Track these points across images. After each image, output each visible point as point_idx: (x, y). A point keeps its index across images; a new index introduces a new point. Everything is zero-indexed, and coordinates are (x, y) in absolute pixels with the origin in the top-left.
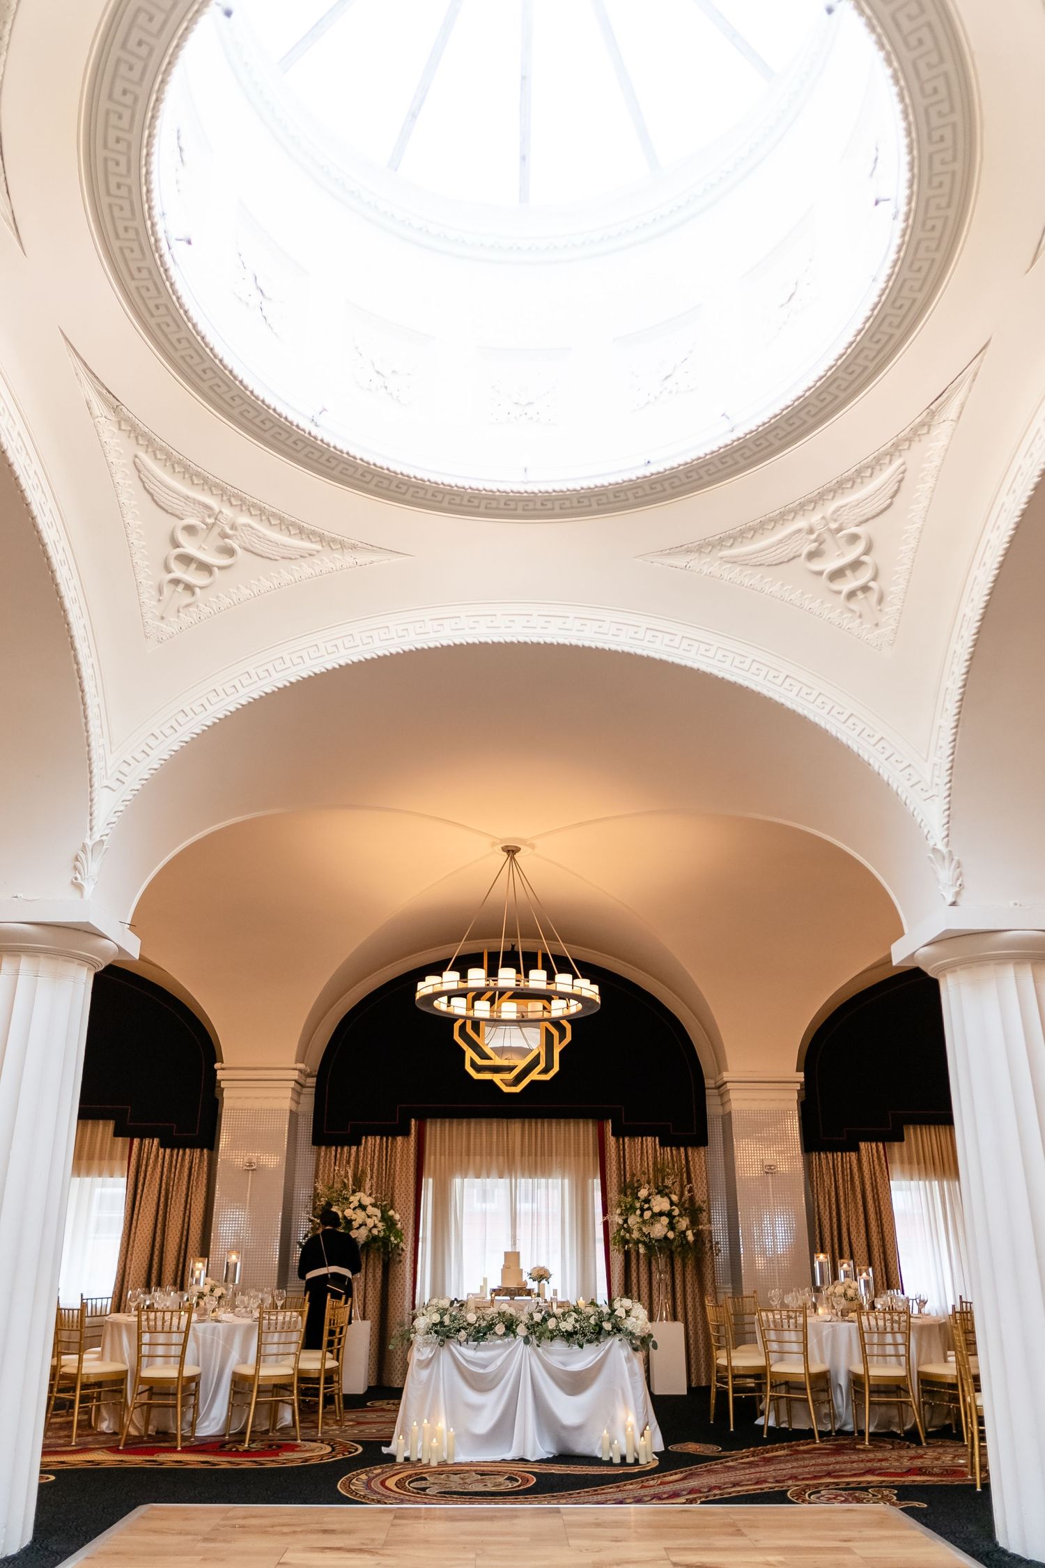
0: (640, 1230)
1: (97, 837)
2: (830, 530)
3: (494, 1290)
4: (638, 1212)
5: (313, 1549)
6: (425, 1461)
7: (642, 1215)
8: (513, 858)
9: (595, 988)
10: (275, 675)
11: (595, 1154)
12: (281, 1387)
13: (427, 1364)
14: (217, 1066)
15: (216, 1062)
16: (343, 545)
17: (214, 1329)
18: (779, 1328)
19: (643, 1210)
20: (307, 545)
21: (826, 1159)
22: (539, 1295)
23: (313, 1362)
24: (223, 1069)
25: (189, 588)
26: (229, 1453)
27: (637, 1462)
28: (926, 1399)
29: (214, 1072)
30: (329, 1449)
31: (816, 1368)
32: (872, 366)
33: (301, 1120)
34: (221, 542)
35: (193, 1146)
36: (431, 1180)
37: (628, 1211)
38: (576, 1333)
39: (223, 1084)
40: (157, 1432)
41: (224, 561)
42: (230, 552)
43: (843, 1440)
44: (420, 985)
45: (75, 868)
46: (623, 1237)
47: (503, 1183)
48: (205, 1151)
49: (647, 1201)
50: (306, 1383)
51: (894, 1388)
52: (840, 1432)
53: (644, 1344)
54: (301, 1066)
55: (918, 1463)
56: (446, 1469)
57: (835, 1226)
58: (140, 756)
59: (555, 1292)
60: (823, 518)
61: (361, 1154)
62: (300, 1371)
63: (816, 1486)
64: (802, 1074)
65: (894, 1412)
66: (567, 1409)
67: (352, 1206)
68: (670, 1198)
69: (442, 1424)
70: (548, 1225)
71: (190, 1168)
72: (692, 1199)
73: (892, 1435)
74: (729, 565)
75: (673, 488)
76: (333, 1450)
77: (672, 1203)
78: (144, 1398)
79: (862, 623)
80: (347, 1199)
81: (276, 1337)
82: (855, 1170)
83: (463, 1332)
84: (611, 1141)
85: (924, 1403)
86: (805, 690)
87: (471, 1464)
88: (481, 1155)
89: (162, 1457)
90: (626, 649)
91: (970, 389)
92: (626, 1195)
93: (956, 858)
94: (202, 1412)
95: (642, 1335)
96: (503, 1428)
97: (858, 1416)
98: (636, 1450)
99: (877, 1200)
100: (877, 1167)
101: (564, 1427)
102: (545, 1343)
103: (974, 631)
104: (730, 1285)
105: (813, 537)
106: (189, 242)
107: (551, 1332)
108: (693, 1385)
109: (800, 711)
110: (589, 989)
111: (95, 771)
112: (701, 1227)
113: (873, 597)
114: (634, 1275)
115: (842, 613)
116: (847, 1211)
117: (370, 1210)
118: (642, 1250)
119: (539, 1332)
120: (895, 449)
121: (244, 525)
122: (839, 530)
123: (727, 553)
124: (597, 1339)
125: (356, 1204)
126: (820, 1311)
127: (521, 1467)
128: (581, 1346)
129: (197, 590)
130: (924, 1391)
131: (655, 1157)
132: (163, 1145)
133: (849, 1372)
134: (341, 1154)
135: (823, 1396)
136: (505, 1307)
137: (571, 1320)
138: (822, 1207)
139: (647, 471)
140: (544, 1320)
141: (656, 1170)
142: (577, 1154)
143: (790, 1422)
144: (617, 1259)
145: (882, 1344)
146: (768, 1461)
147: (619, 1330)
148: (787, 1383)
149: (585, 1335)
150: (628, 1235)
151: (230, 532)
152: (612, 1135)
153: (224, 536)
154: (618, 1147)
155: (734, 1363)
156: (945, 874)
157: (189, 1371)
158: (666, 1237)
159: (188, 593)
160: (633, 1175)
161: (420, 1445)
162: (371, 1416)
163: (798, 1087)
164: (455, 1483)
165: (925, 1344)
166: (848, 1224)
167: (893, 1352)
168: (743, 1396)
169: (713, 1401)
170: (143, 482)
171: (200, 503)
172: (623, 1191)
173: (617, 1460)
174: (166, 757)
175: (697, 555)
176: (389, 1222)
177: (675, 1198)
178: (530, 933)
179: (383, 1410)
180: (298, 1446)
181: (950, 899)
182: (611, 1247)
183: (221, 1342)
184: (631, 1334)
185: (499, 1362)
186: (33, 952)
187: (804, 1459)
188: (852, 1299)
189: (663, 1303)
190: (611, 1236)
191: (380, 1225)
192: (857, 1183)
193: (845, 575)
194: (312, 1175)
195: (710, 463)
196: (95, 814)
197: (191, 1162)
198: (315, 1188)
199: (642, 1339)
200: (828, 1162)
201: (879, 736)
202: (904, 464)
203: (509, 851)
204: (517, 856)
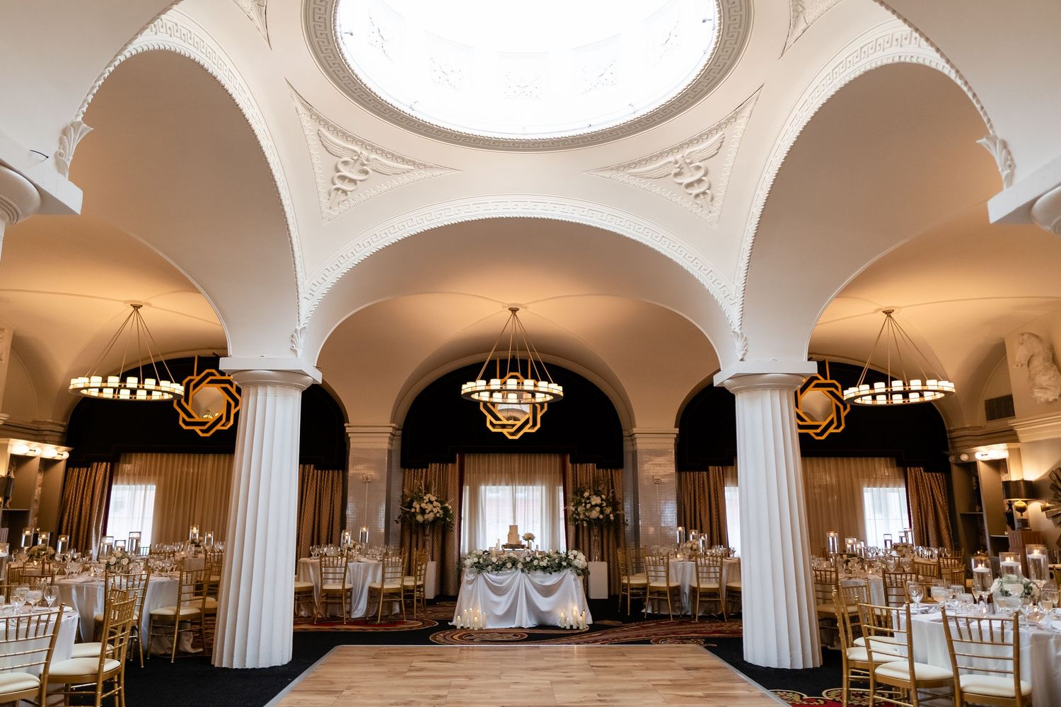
0: (584, 514)
1: (302, 326)
2: (686, 163)
3: (504, 546)
4: (583, 505)
5: (425, 661)
6: (471, 628)
7: (585, 506)
8: (515, 315)
9: (561, 388)
10: (390, 236)
11: (560, 473)
12: (393, 594)
13: (471, 582)
14: (346, 425)
15: (344, 423)
16: (425, 166)
17: (358, 566)
18: (655, 564)
19: (586, 503)
20: (406, 167)
21: (690, 475)
22: (528, 548)
23: (410, 582)
24: (349, 427)
25: (345, 192)
26: (370, 625)
27: (578, 628)
28: (730, 599)
29: (344, 428)
30: (421, 624)
31: (672, 584)
32: (706, 89)
33: (393, 454)
34: (361, 168)
35: (333, 469)
36: (468, 487)
37: (578, 504)
38: (548, 567)
39: (350, 435)
40: (331, 616)
41: (362, 177)
42: (366, 173)
43: (685, 619)
44: (464, 387)
45: (292, 341)
46: (575, 518)
47: (508, 488)
48: (341, 472)
49: (588, 498)
50: (408, 593)
51: (713, 594)
52: (685, 616)
53: (584, 573)
54: (394, 425)
55: (719, 629)
56: (481, 631)
57: (693, 511)
58: (321, 281)
59: (537, 546)
60: (683, 156)
61: (429, 473)
62: (405, 587)
63: (665, 638)
64: (678, 429)
65: (713, 606)
66: (543, 604)
67: (425, 501)
68: (601, 497)
69: (479, 611)
70: (533, 506)
71: (332, 481)
72: (614, 497)
73: (711, 617)
74: (633, 177)
75: (604, 139)
76: (424, 624)
77: (602, 500)
78: (324, 600)
79: (702, 211)
80: (422, 498)
81: (390, 570)
82: (706, 481)
83: (490, 567)
84: (569, 465)
85: (729, 601)
86: (672, 244)
87: (495, 629)
88: (496, 473)
89: (338, 627)
90: (578, 221)
91: (755, 104)
92: (577, 495)
93: (745, 336)
94: (354, 607)
95: (583, 567)
96: (510, 613)
97: (694, 608)
98: (578, 623)
99: (717, 497)
100: (718, 480)
101: (542, 612)
102: (532, 572)
103: (757, 222)
104: (634, 543)
105: (677, 165)
106: (352, 34)
107: (535, 566)
108: (612, 594)
109: (669, 256)
110: (557, 389)
111: (300, 291)
112: (618, 512)
113: (708, 198)
114: (581, 537)
115: (692, 204)
116: (700, 503)
117: (435, 503)
118: (585, 525)
119: (529, 566)
120: (719, 127)
121: (373, 159)
122: (691, 163)
123: (632, 171)
124: (559, 570)
125: (427, 500)
126: (678, 556)
127: (520, 631)
128: (551, 574)
129: (349, 193)
130: (729, 595)
131: (594, 474)
132: (316, 468)
133: (690, 586)
134: (417, 473)
135: (676, 598)
136: (512, 555)
137: (546, 561)
138: (686, 501)
139: (590, 130)
140: (532, 561)
141: (594, 481)
142: (550, 473)
143: (659, 610)
144: (572, 529)
145: (709, 572)
146: (644, 628)
147: (571, 566)
148: (658, 592)
149: (553, 568)
150: (577, 517)
151: (366, 163)
152: (570, 463)
153: (363, 165)
154: (573, 469)
155: (631, 582)
156: (739, 344)
157: (347, 586)
158: (598, 517)
159: (344, 194)
160: (581, 484)
161: (468, 621)
162: (440, 609)
163: (675, 436)
164: (487, 637)
165: (731, 572)
166: (700, 510)
167: (714, 576)
168: (635, 598)
169: (620, 601)
170: (322, 142)
171: (350, 150)
172: (575, 493)
173: (568, 627)
174: (335, 281)
175: (615, 172)
176: (445, 510)
177: (604, 497)
178: (523, 349)
179: (445, 606)
180: (405, 622)
181: (740, 357)
182: (569, 523)
183: (362, 572)
184: (577, 567)
185: (508, 581)
187: (662, 627)
188: (695, 550)
189: (596, 553)
190: (568, 517)
191: (441, 511)
192: (706, 488)
193: (694, 186)
194: (401, 484)
195: (622, 128)
196: (301, 313)
197: (333, 478)
198: (403, 492)
199: (583, 570)
200: (690, 477)
201: (709, 270)
202: (723, 134)
203: (512, 311)
204: (517, 313)
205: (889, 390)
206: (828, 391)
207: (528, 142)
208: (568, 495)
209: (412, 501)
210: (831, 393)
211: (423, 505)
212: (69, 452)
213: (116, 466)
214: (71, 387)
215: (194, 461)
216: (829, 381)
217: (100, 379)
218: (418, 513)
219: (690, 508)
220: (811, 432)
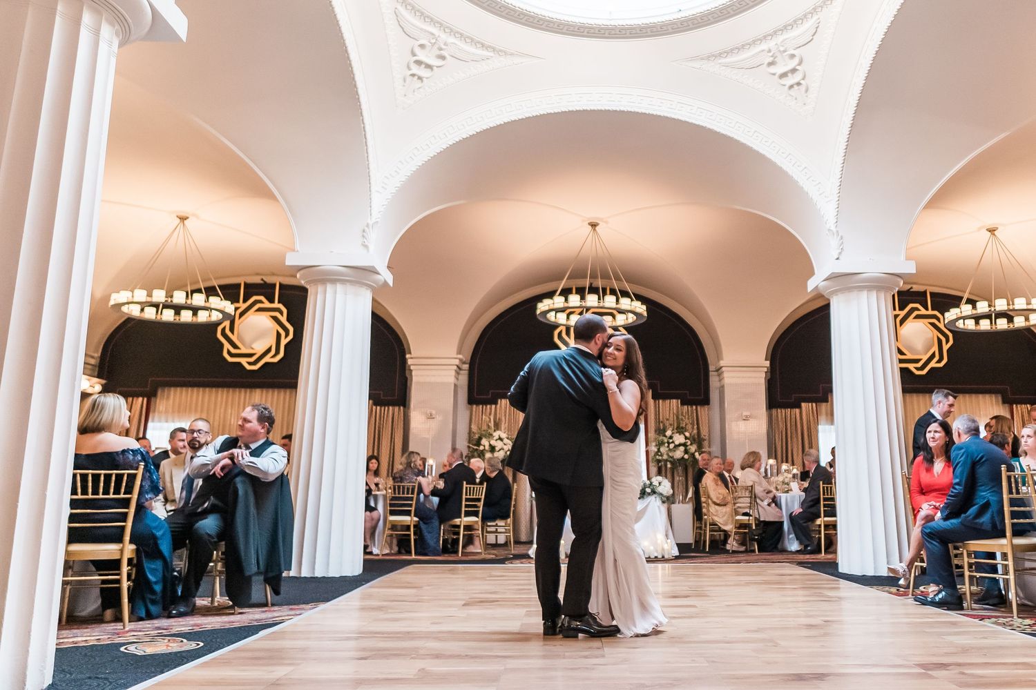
0: (668, 455)
1: (374, 220)
2: (780, 51)
4: (666, 445)
7: (668, 446)
8: (594, 230)
9: (644, 307)
14: (407, 356)
15: (406, 354)
16: (506, 53)
19: (669, 443)
20: (485, 53)
21: (781, 413)
24: (412, 358)
25: (420, 78)
27: (663, 558)
29: (405, 360)
30: (495, 556)
33: (460, 389)
34: (438, 52)
35: (393, 405)
37: (660, 444)
39: (412, 368)
41: (440, 62)
42: (443, 58)
44: (539, 305)
45: (363, 236)
46: (657, 459)
48: (402, 408)
49: (671, 437)
53: (669, 500)
54: (461, 356)
58: (394, 174)
60: (776, 44)
61: (498, 410)
64: (768, 362)
67: (495, 438)
71: (393, 418)
72: (699, 434)
74: (724, 68)
75: (693, 24)
76: (497, 556)
77: (686, 438)
79: (796, 103)
80: (491, 435)
82: (798, 419)
86: (764, 140)
90: (666, 115)
92: (658, 435)
93: (840, 234)
95: (668, 495)
98: (662, 552)
99: (810, 435)
100: (811, 417)
103: (853, 112)
105: (771, 54)
109: (761, 151)
110: (641, 308)
113: (803, 88)
114: (663, 470)
115: (786, 96)
117: (506, 441)
118: (669, 465)
120: (814, 11)
121: (452, 43)
122: (785, 51)
123: (723, 60)
125: (497, 437)
129: (424, 79)
131: (677, 411)
132: (375, 404)
134: (486, 409)
138: (777, 441)
139: (679, 15)
141: (677, 417)
147: (655, 493)
150: (660, 458)
151: (444, 47)
152: (652, 398)
153: (441, 49)
154: (655, 406)
156: (834, 243)
158: (683, 457)
159: (420, 81)
160: (664, 422)
163: (766, 370)
170: (402, 28)
171: (428, 32)
172: (657, 432)
174: (409, 175)
175: (706, 61)
177: (687, 434)
178: (605, 276)
181: (836, 256)
182: (651, 464)
184: (661, 494)
186: (343, 282)
190: (650, 459)
192: (799, 426)
193: (787, 76)
194: (468, 421)
195: (713, 13)
196: (373, 207)
197: (393, 414)
198: (470, 428)
199: (668, 498)
200: (782, 415)
201: (803, 166)
202: (819, 19)
203: (592, 226)
204: (597, 228)
205: (993, 309)
206: (930, 323)
207: (614, 28)
208: (649, 435)
209: (480, 439)
210: (933, 324)
211: (493, 442)
212: (102, 385)
213: (152, 403)
214: (112, 302)
215: (239, 398)
216: (930, 312)
217: (144, 293)
218: (487, 451)
219: (782, 447)
220: (911, 366)
